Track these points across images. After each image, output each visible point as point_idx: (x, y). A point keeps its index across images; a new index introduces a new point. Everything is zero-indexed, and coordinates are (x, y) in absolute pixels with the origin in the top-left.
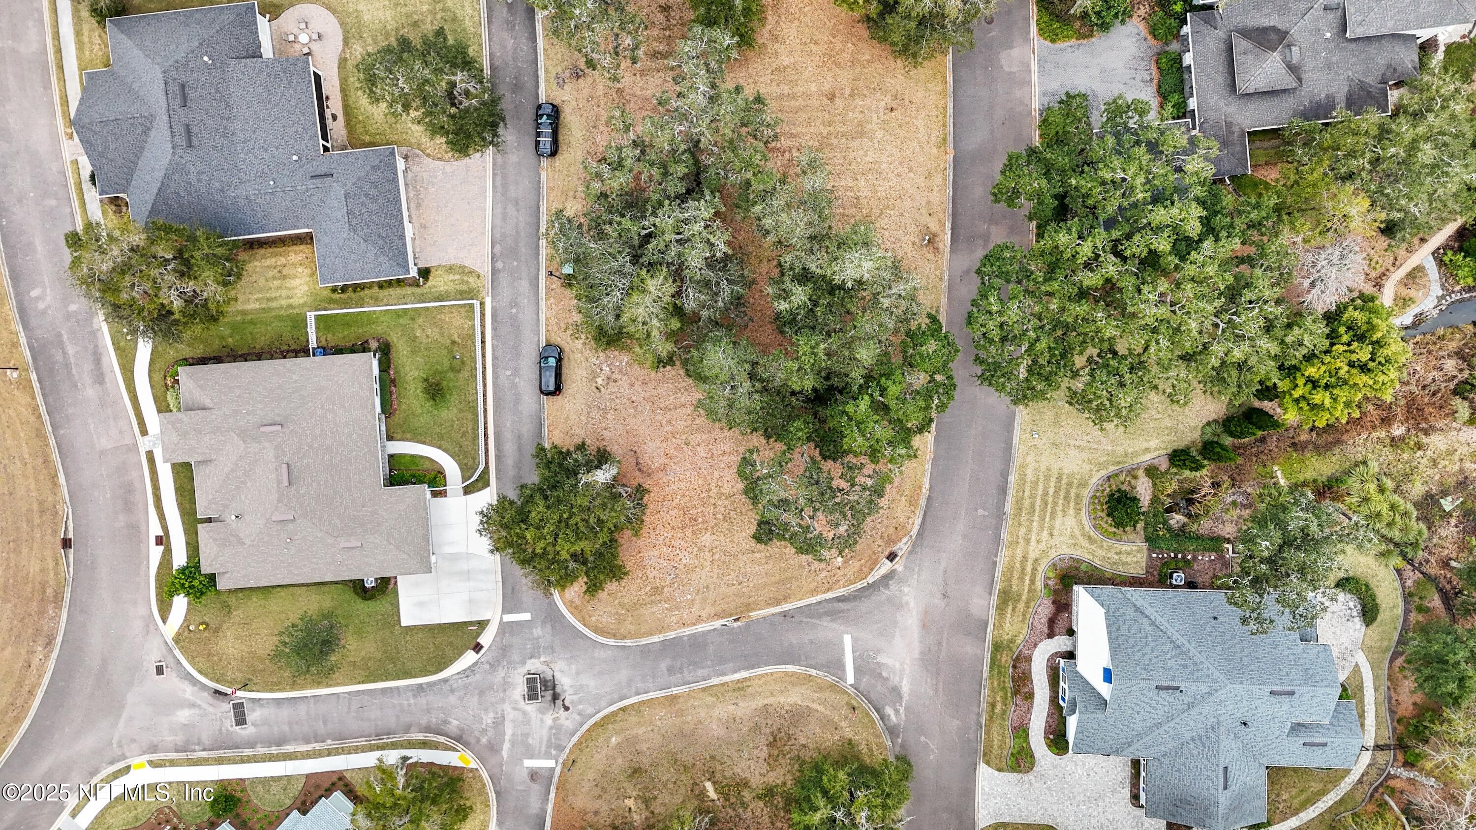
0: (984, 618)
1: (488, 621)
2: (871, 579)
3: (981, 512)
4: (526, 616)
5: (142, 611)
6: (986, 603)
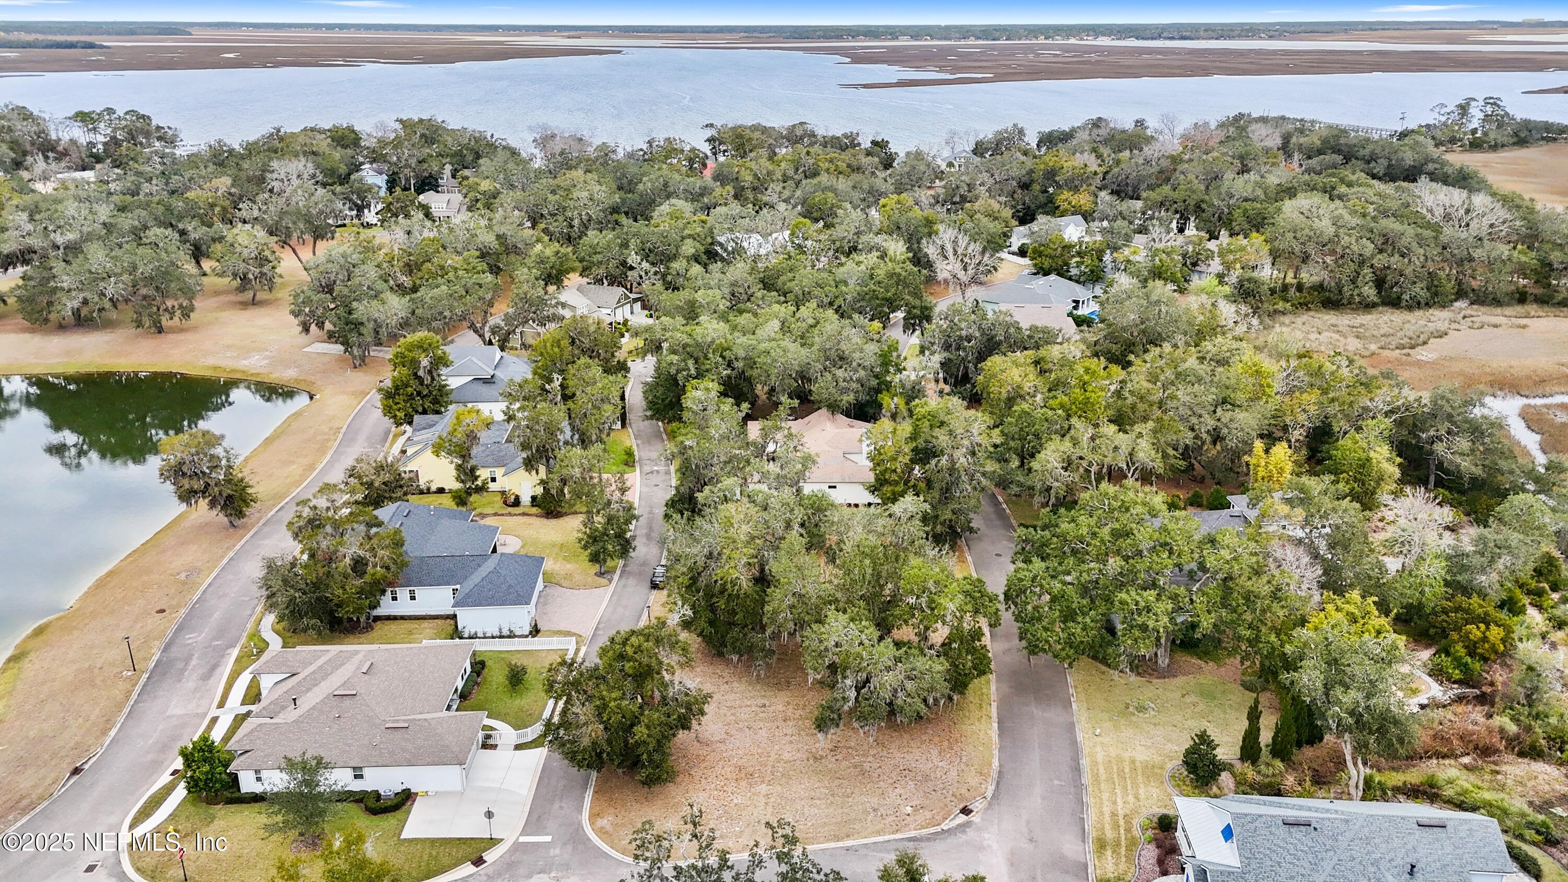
0: (1083, 861)
1: (502, 840)
2: (945, 826)
3: (1056, 782)
4: (548, 839)
5: (113, 820)
6: (1081, 849)
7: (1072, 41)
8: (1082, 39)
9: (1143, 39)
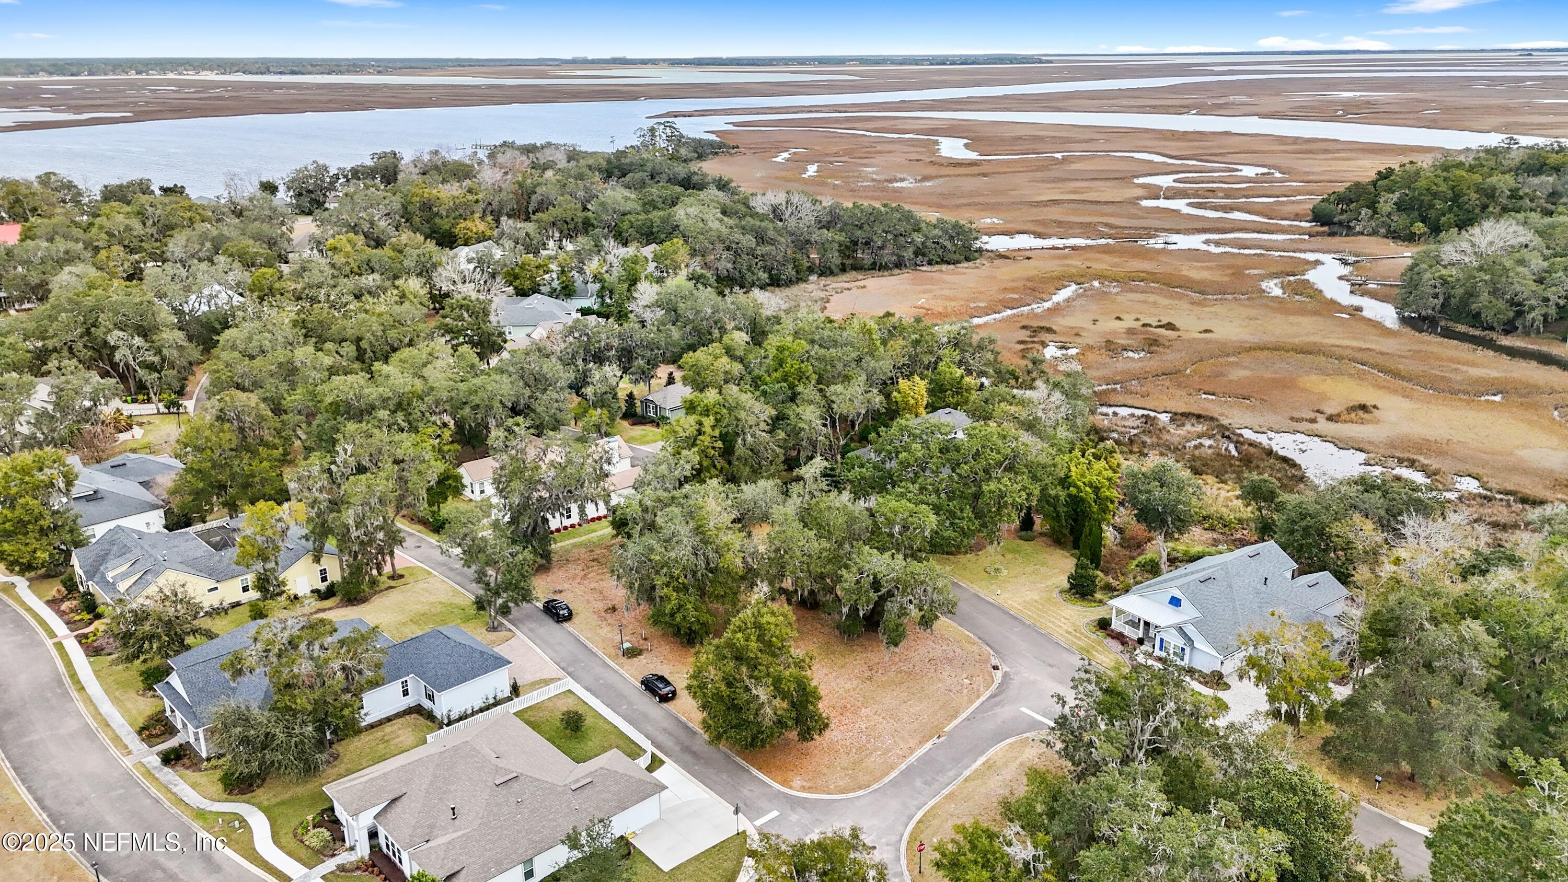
1: (744, 830)
2: (997, 681)
4: (775, 814)
7: (171, 76)
8: (180, 74)
9: (250, 73)
